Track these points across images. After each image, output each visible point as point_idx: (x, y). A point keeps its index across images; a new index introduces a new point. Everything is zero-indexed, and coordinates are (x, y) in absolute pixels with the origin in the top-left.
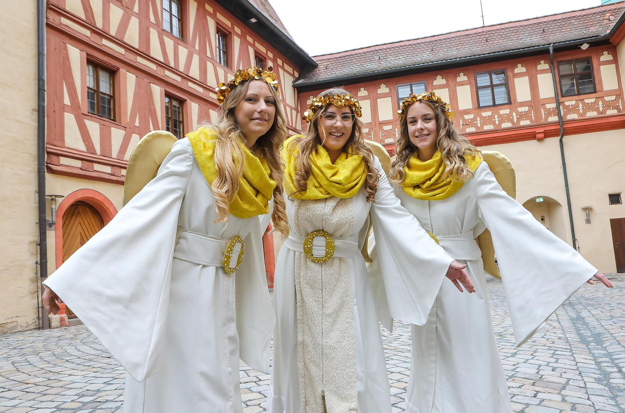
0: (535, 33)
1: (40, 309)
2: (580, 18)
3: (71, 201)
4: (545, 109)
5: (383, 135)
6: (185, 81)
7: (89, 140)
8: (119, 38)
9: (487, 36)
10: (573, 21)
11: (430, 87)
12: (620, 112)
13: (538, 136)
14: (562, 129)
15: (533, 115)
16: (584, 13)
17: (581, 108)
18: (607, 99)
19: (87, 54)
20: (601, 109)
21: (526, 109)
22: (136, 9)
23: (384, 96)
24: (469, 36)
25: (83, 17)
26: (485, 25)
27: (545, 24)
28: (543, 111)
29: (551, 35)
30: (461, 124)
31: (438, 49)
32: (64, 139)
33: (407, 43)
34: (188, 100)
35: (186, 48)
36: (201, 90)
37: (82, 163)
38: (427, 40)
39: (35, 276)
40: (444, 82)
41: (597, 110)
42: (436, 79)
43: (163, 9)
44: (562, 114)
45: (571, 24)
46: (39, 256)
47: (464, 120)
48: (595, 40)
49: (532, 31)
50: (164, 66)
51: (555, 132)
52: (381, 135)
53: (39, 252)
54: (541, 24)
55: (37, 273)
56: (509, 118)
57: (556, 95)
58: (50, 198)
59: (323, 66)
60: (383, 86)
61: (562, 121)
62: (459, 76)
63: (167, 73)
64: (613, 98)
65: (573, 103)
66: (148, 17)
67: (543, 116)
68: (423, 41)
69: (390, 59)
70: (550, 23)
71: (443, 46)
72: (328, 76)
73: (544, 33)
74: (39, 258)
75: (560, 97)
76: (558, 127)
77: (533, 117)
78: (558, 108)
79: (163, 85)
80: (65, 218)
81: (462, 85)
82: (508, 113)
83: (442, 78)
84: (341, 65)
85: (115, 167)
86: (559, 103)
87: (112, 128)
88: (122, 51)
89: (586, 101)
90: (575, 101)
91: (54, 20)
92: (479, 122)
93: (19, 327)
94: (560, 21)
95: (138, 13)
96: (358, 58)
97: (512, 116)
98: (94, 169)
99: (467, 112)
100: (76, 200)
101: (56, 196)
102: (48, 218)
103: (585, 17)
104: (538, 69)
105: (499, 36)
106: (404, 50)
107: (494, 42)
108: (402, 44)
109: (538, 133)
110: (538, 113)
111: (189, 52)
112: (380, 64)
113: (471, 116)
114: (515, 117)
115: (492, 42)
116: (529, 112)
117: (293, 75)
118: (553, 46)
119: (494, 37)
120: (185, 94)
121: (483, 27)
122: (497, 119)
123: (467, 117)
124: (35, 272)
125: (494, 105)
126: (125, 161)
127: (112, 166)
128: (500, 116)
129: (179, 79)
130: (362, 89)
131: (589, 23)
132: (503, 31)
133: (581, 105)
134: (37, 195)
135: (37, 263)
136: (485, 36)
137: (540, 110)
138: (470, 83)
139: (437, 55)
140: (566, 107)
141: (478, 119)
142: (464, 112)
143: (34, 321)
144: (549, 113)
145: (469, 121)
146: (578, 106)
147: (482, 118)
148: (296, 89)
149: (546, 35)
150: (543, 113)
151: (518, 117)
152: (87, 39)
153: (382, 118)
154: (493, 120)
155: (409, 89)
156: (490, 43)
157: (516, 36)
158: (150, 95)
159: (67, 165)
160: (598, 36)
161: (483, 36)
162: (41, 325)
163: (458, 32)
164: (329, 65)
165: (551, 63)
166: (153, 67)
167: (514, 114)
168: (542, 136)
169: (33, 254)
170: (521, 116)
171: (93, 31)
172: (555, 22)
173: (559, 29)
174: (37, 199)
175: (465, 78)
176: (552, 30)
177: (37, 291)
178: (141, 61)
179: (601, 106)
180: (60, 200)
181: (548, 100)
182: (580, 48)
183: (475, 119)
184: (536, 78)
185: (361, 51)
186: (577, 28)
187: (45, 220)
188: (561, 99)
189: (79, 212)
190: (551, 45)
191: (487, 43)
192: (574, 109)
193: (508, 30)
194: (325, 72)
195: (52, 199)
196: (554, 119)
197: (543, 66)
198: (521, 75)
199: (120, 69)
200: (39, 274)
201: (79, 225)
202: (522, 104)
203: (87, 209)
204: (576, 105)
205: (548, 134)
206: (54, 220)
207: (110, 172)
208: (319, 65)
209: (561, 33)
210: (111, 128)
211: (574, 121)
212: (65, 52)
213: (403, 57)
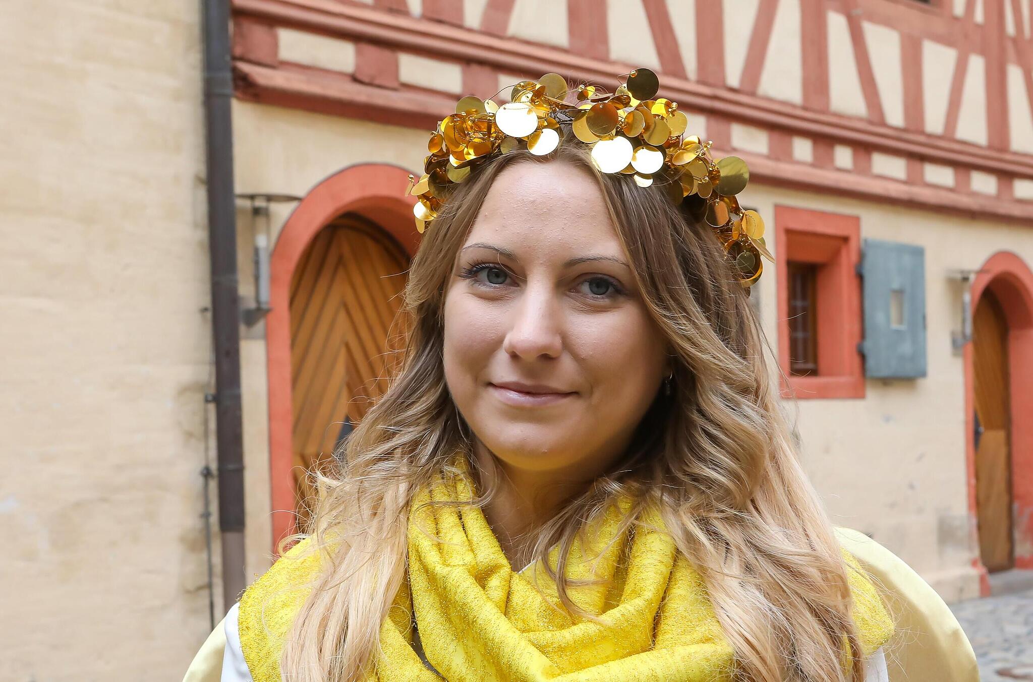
3: (321, 215)
37: (358, 53)
39: (198, 524)
46: (213, 443)
53: (213, 425)
55: (206, 515)
58: (246, 204)
74: (213, 453)
85: (475, 68)
98: (403, 80)
100: (337, 210)
101: (270, 198)
102: (245, 289)
124: (200, 507)
126: (509, 39)
127: (465, 61)
134: (202, 194)
135: (207, 474)
159: (305, 63)
169: (190, 435)
174: (202, 207)
177: (210, 586)
180: (282, 212)
187: (234, 299)
189: (340, 261)
195: (257, 211)
200: (214, 519)
201: (342, 316)
203: (371, 245)
206: (265, 296)
207: (455, 88)
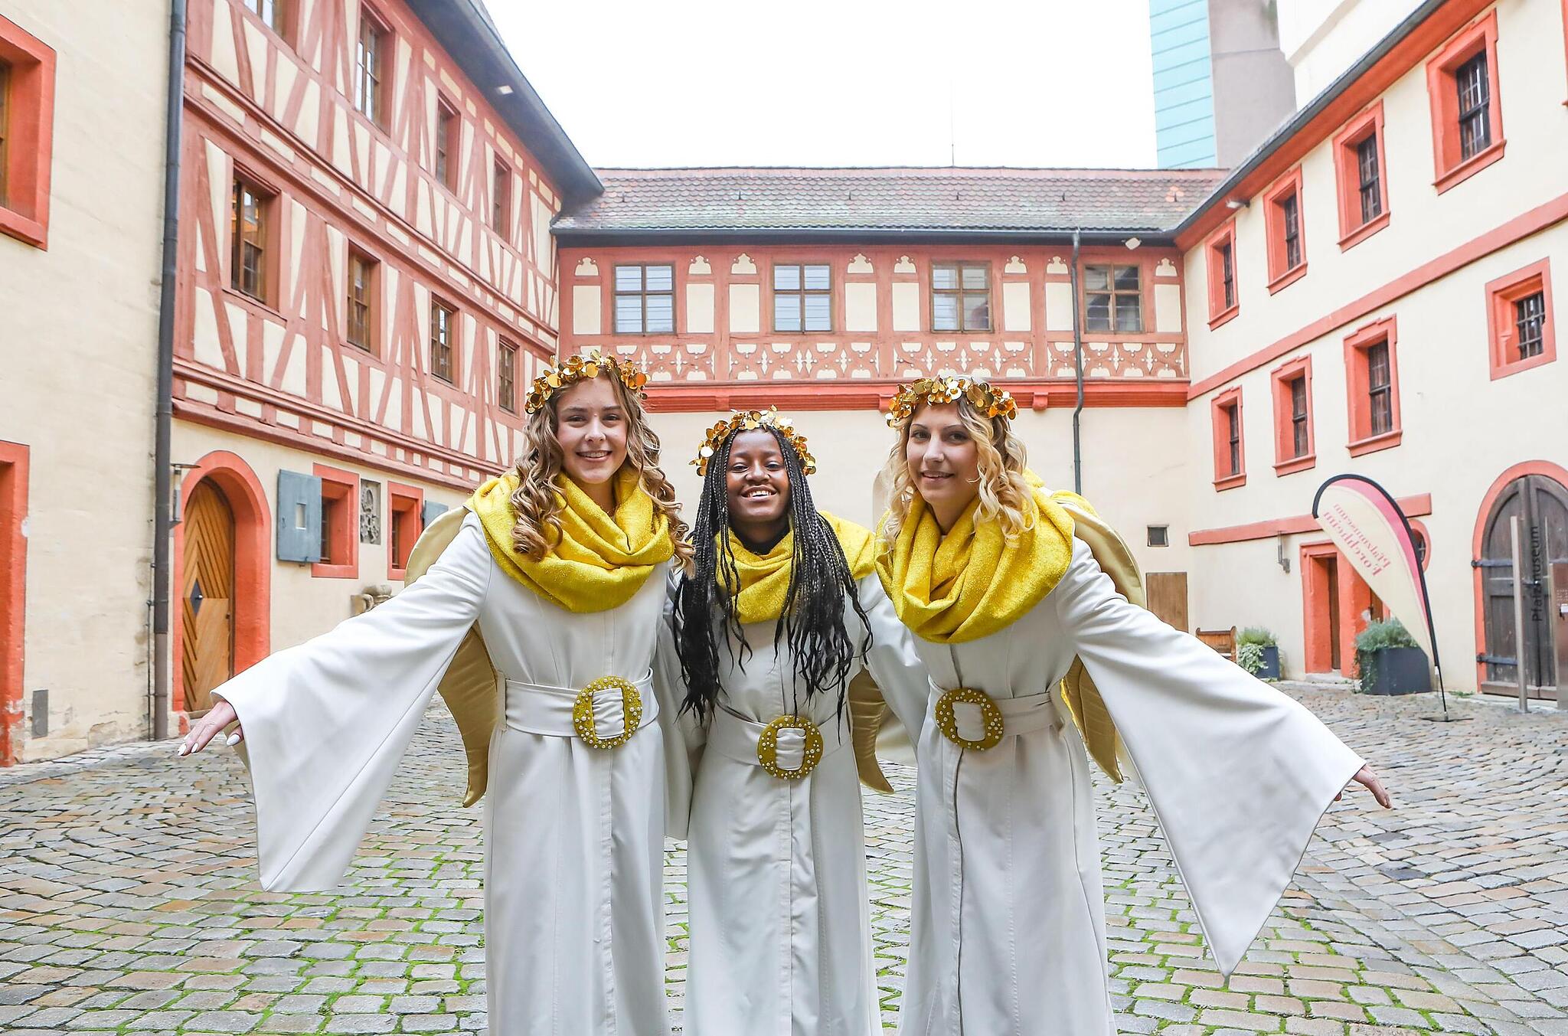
0: (1048, 199)
1: (152, 697)
2: (1127, 184)
3: (199, 475)
4: (1054, 351)
5: (736, 362)
6: (383, 220)
7: (231, 349)
8: (286, 126)
9: (959, 188)
10: (1114, 189)
11: (842, 275)
12: (1181, 376)
13: (1037, 402)
14: (1080, 394)
15: (1031, 360)
16: (1135, 177)
17: (1116, 359)
18: (1161, 347)
19: (236, 162)
20: (1150, 366)
21: (1020, 346)
22: (317, 65)
23: (745, 280)
24: (925, 182)
25: (235, 81)
26: (956, 165)
27: (1067, 183)
28: (1049, 355)
29: (1076, 208)
30: (896, 359)
31: (860, 197)
32: (193, 345)
33: (798, 174)
34: (383, 263)
35: (388, 147)
36: (404, 239)
37: (219, 396)
38: (840, 174)
39: (143, 630)
40: (869, 269)
41: (1143, 366)
42: (853, 261)
43: (357, 62)
44: (1084, 365)
45: (1112, 194)
46: (153, 588)
47: (901, 352)
48: (1151, 237)
49: (1043, 194)
50: (351, 187)
51: (1068, 398)
52: (731, 363)
53: (153, 580)
54: (1059, 184)
55: (147, 624)
56: (986, 361)
57: (1076, 328)
58: (174, 469)
59: (614, 195)
60: (744, 259)
61: (1080, 381)
62: (900, 262)
63: (357, 203)
64: (1171, 348)
65: (1104, 346)
66: (333, 83)
67: (1050, 365)
68: (832, 174)
69: (762, 203)
70: (1075, 184)
71: (871, 193)
72: (628, 221)
73: (1064, 204)
74: (153, 593)
75: (1082, 333)
76: (1074, 390)
77: (1031, 365)
78: (1077, 353)
79: (347, 227)
80: (188, 510)
81: (904, 281)
82: (986, 349)
83: (867, 261)
84: (657, 199)
85: (267, 406)
86: (1079, 344)
87: (265, 321)
88: (288, 153)
89: (1127, 347)
90: (1107, 345)
91: (192, 90)
92: (929, 360)
93: (118, 733)
94: (1092, 184)
95: (319, 71)
96: (693, 188)
97: (993, 356)
98: (237, 410)
99: (908, 337)
101: (182, 466)
102: (170, 510)
103: (1136, 185)
104: (1048, 272)
105: (982, 194)
106: (791, 187)
107: (971, 203)
108: (787, 173)
109: (1038, 396)
110: (1039, 356)
111: (393, 155)
112: (742, 212)
113: (915, 347)
114: (998, 360)
115: (968, 203)
116: (1024, 353)
117: (551, 207)
118: (1080, 233)
119: (973, 193)
120: (378, 247)
121: (952, 167)
122: (964, 360)
123: (908, 347)
124: (145, 620)
125: (963, 331)
126: (282, 392)
127: (264, 402)
128: (970, 354)
129: (372, 215)
130: (700, 259)
131: (1142, 199)
132: (989, 183)
133: (1116, 354)
134: (151, 462)
135: (149, 603)
136: (956, 187)
137: (1045, 351)
138: (919, 280)
139: (859, 212)
140: (1091, 353)
141: (929, 354)
142: (903, 335)
143: (139, 722)
144: (1060, 361)
145: (912, 355)
146: (1111, 355)
147: (938, 354)
148: (554, 238)
149: (1067, 208)
150: (1050, 360)
151: (1004, 360)
152: (237, 128)
153: (736, 326)
154: (958, 360)
155: (798, 272)
156: (963, 203)
157: (1012, 198)
158: (325, 249)
159: (197, 399)
160: (1157, 229)
161: (950, 188)
162: (152, 732)
163: (902, 168)
164: (628, 195)
165: (1073, 265)
166: (334, 188)
167: (997, 353)
168: (1043, 402)
169: (141, 584)
170: (1010, 359)
171: (251, 114)
172: (1084, 184)
173: (1091, 199)
174: (150, 469)
175: (911, 268)
176: (1078, 199)
178: (318, 179)
179: (1150, 360)
180: (185, 472)
181: (1060, 335)
182: (1124, 244)
183: (922, 354)
184: (1044, 288)
185: (700, 174)
186: (1122, 205)
187: (165, 514)
188: (1084, 338)
189: (204, 498)
190: (1077, 231)
191: (957, 203)
192: (1104, 359)
193: (997, 182)
194: (620, 209)
195: (177, 472)
196: (1068, 373)
197: (1057, 266)
198: (1015, 278)
199: (283, 193)
200: (151, 626)
202: (1014, 336)
203: (214, 492)
204: (1108, 352)
205: (1054, 401)
206: (178, 513)
207: (259, 415)
208: (607, 190)
209: (1093, 209)
210: (263, 323)
211: (1102, 382)
212: (201, 156)
213: (789, 202)
